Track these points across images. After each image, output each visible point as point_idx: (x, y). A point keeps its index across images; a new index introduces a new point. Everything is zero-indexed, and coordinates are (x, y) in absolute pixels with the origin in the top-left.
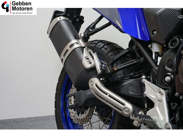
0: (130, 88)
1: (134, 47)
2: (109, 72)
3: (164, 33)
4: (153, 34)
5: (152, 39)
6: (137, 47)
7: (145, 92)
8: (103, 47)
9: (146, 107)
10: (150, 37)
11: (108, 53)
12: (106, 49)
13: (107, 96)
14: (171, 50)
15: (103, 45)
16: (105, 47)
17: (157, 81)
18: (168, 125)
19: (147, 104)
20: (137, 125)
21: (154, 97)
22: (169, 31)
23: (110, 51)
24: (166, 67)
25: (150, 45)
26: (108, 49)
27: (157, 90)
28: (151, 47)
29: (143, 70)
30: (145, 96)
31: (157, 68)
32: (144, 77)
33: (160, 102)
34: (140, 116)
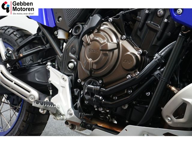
0: (36, 75)
1: (40, 33)
2: (15, 58)
3: (69, 20)
4: (59, 21)
5: (57, 25)
6: (43, 33)
7: (49, 79)
8: (12, 33)
9: (51, 93)
10: (55, 24)
11: (17, 39)
12: (15, 35)
13: (13, 84)
14: (75, 37)
15: (13, 31)
16: (14, 33)
17: (61, 68)
18: (70, 111)
19: (52, 91)
20: (43, 112)
21: (58, 83)
22: (73, 18)
23: (19, 38)
24: (70, 53)
25: (56, 32)
26: (17, 36)
27: (60, 77)
28: (57, 33)
29: (50, 57)
30: (50, 83)
31: (62, 54)
32: (49, 63)
33: (64, 88)
34: (42, 103)
